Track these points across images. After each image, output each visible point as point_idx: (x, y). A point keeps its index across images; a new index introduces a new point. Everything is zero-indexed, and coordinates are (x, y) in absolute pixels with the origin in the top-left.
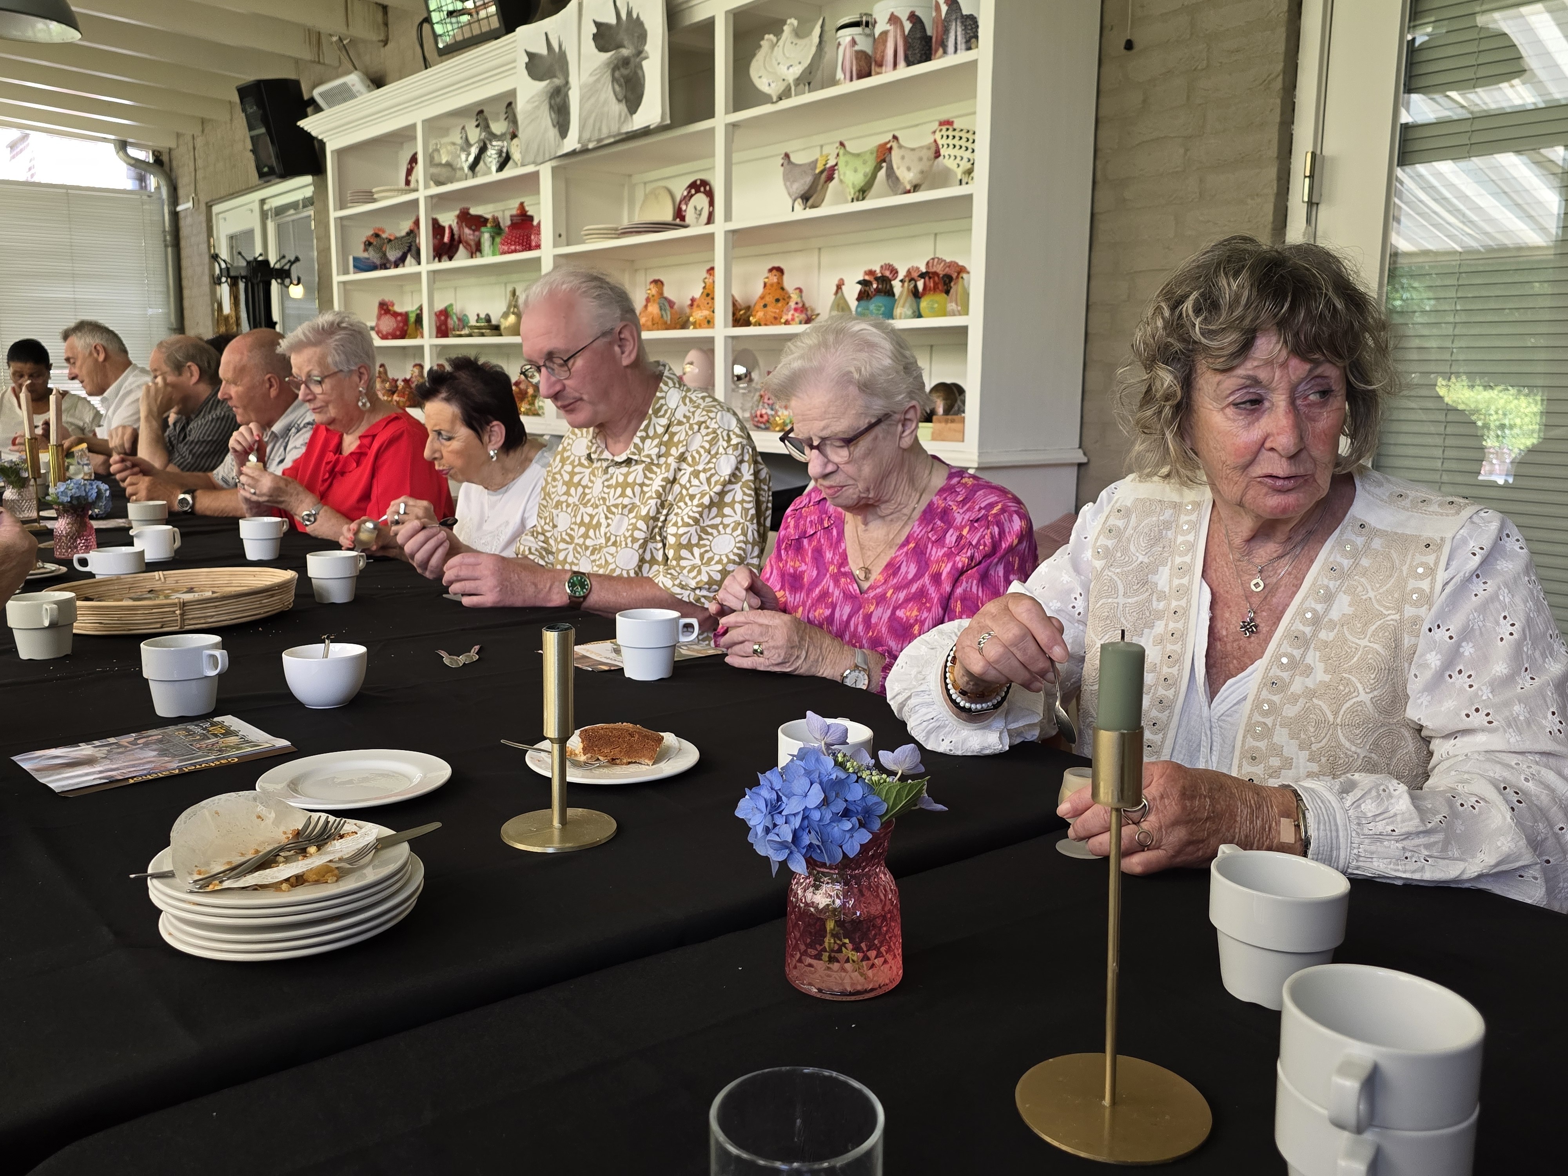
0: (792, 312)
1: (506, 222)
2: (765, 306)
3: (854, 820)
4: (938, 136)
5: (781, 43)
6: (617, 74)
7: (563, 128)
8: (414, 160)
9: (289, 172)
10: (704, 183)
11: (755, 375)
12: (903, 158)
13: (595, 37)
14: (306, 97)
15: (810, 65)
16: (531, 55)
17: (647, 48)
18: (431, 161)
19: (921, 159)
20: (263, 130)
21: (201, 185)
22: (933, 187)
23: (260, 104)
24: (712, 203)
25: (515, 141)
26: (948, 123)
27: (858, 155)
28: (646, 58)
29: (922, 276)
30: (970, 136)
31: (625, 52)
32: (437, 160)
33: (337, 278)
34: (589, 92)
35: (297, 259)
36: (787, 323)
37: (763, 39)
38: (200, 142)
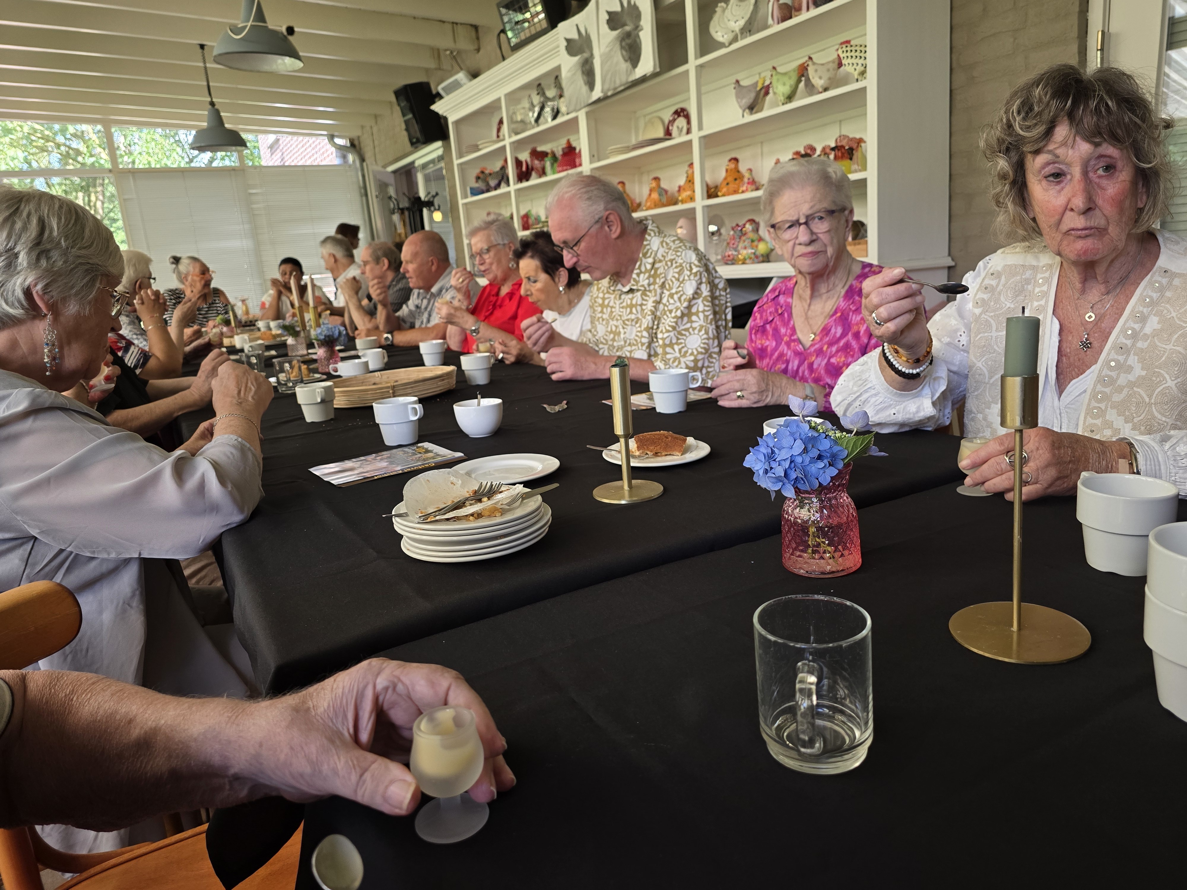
0: (746, 185)
1: (559, 153)
2: (728, 184)
4: (840, 52)
5: (729, 7)
6: (624, 44)
7: (591, 85)
8: (501, 122)
9: (428, 139)
10: (683, 110)
11: (723, 231)
12: (816, 71)
13: (608, 22)
14: (434, 92)
15: (750, 18)
16: (568, 41)
17: (642, 23)
18: (511, 121)
19: (828, 70)
20: (410, 116)
21: (378, 156)
22: (837, 86)
23: (408, 100)
24: (689, 122)
25: (562, 99)
26: (848, 42)
27: (785, 74)
28: (642, 29)
29: (833, 149)
30: (863, 49)
31: (628, 28)
32: (515, 119)
33: (461, 202)
34: (606, 58)
35: (437, 194)
36: (743, 192)
37: (717, 6)
38: (375, 129)
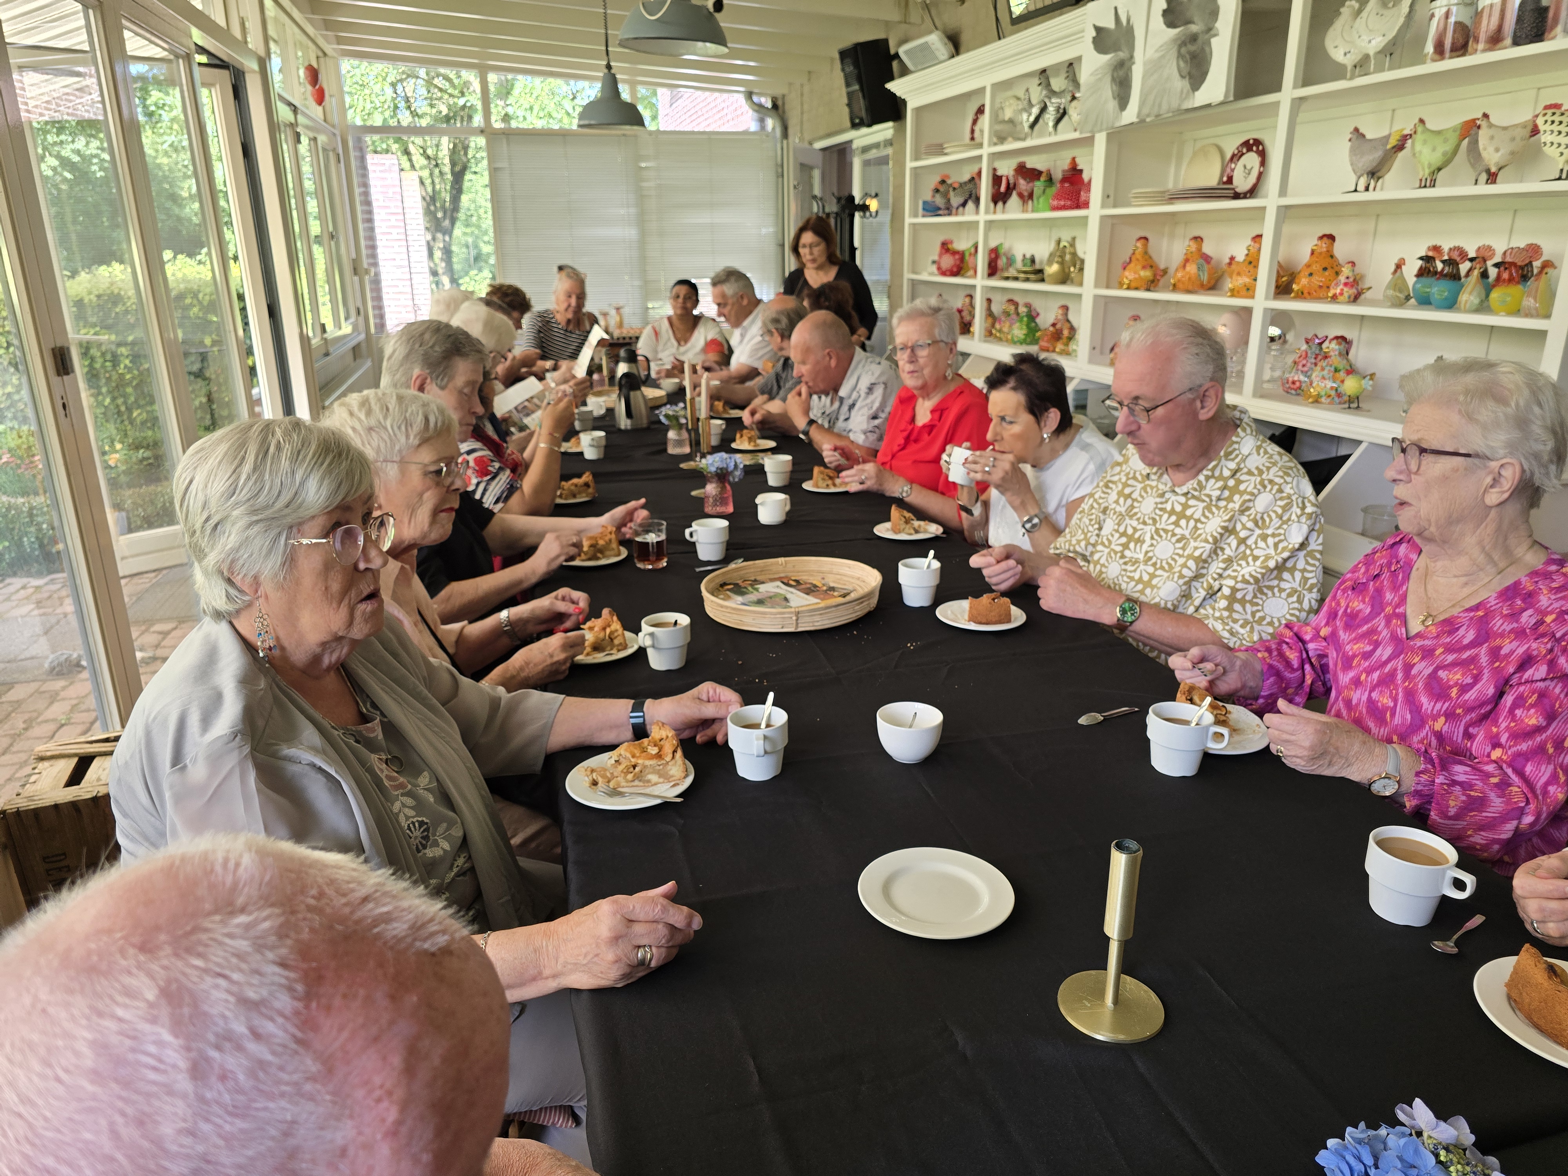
1: (1058, 175)
2: (1311, 274)
5: (1364, 13)
6: (1183, 50)
7: (1123, 101)
8: (980, 111)
10: (1257, 142)
11: (1290, 337)
12: (1492, 138)
13: (1165, 13)
14: (892, 53)
15: (1395, 38)
16: (1099, 30)
17: (1218, 25)
18: (996, 119)
19: (1513, 139)
20: (858, 88)
23: (856, 63)
24: (1263, 163)
25: (1075, 103)
27: (1437, 133)
28: (1216, 35)
29: (1497, 265)
31: (1194, 28)
32: (1001, 117)
33: (908, 220)
34: (1153, 67)
37: (1344, 6)
38: (806, 89)
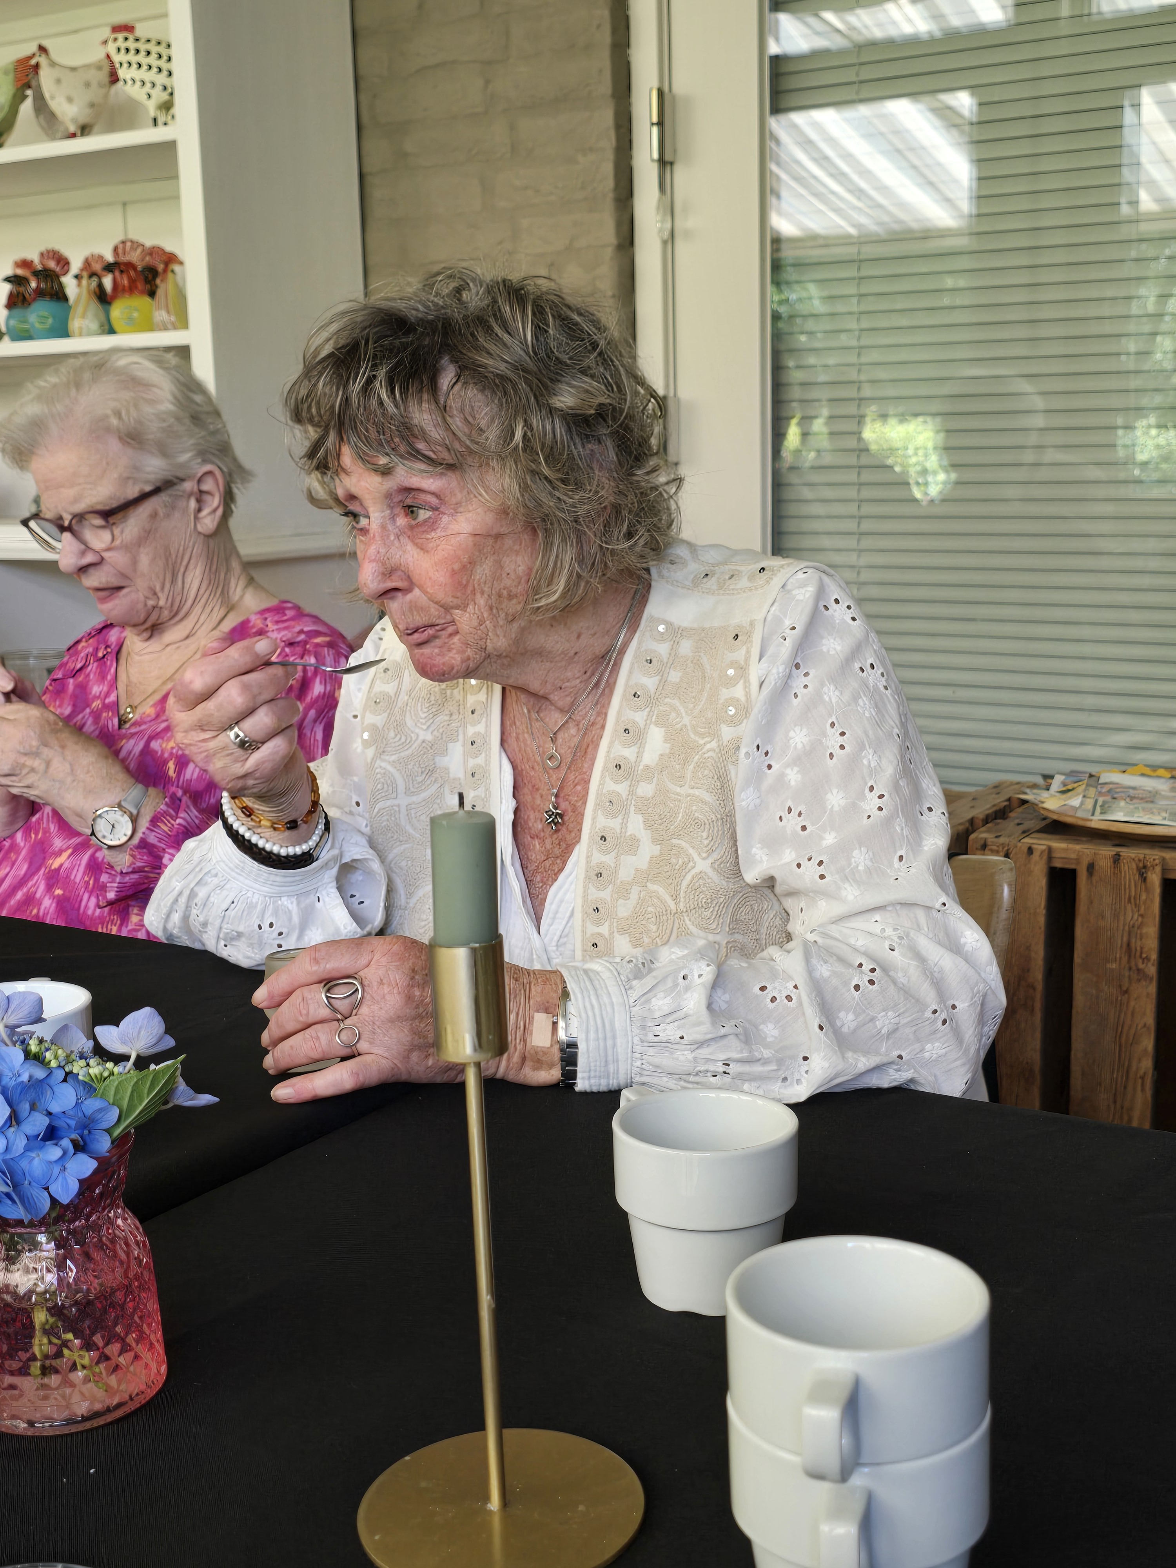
3: (66, 1143)
12: (58, 81)
22: (112, 127)
